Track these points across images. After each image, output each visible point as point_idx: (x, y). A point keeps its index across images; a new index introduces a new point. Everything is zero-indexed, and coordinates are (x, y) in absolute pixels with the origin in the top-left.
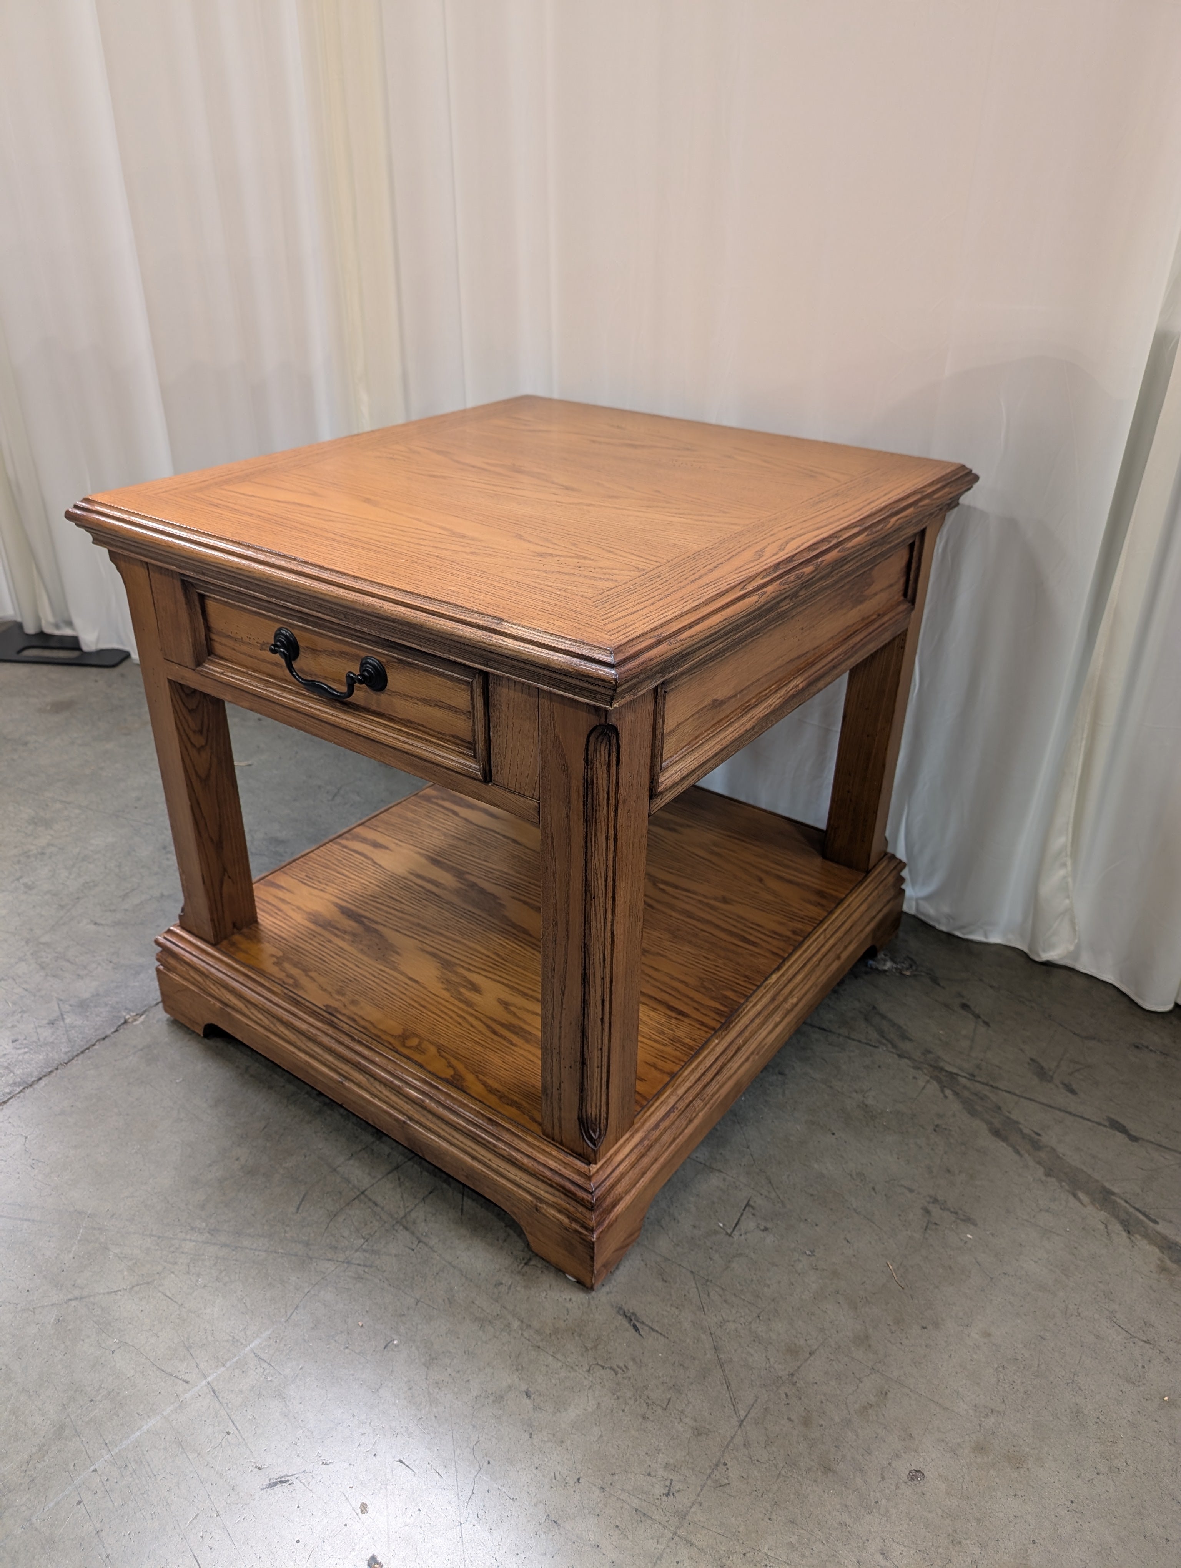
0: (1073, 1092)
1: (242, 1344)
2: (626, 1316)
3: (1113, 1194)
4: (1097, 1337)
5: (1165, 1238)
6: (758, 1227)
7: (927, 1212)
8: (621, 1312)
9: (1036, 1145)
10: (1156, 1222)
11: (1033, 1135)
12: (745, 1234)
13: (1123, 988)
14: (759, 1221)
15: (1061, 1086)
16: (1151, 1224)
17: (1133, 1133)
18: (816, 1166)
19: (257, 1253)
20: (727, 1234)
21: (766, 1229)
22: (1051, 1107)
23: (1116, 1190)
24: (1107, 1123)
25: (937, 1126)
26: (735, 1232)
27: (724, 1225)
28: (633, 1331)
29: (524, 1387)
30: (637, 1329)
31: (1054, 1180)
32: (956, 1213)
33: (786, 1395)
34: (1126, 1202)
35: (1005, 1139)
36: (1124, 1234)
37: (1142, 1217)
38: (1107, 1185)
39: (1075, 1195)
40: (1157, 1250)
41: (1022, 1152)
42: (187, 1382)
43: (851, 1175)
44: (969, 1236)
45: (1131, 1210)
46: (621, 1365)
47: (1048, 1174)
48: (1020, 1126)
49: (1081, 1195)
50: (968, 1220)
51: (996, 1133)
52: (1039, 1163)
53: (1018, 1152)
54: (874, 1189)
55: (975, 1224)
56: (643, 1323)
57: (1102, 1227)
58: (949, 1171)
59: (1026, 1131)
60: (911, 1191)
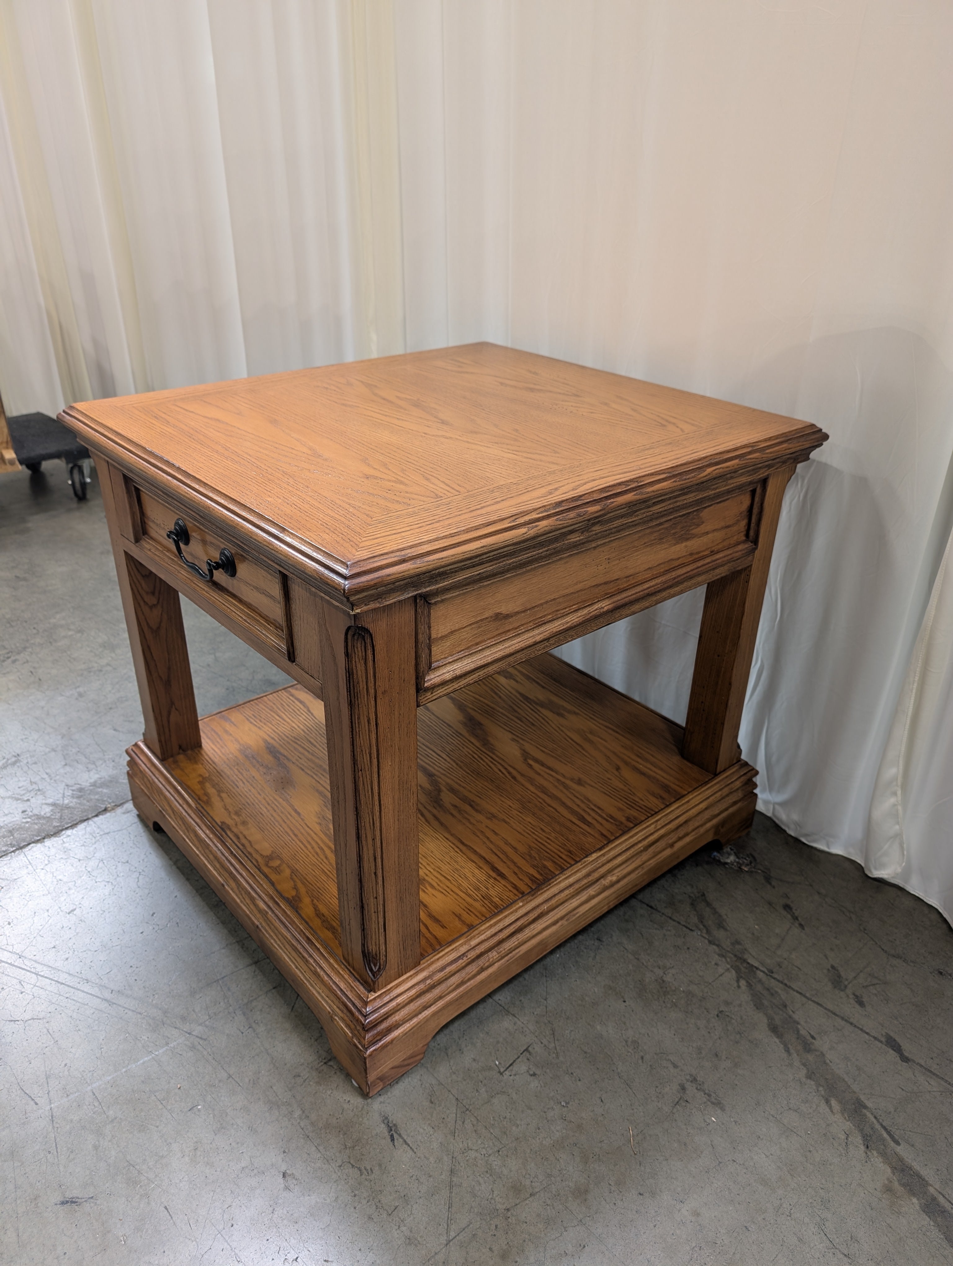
0: (861, 1004)
1: (87, 1082)
2: (388, 1126)
3: (865, 1107)
4: (800, 1240)
5: (901, 1160)
6: (528, 1071)
7: (683, 1088)
8: (386, 1122)
9: (807, 1047)
10: (898, 1143)
11: (809, 1037)
12: (515, 1075)
13: (946, 915)
14: (531, 1066)
15: (851, 996)
16: (892, 1144)
17: (906, 1054)
18: (598, 1027)
19: (126, 1011)
20: (499, 1072)
21: (534, 1075)
22: (834, 1014)
23: (869, 1104)
24: (883, 1039)
25: (721, 1012)
26: (507, 1072)
27: (500, 1063)
28: (389, 1140)
29: (283, 1168)
30: (393, 1139)
31: (813, 1083)
32: (709, 1095)
33: (496, 1226)
34: (875, 1117)
35: (780, 1036)
36: (862, 1148)
37: (885, 1135)
38: (862, 1098)
39: (827, 1102)
40: (889, 1170)
41: (792, 1051)
42: (36, 1104)
43: (626, 1042)
44: (713, 1119)
45: (878, 1126)
46: (368, 1168)
47: (809, 1077)
48: (799, 1027)
49: (833, 1102)
50: (718, 1104)
51: (774, 1029)
52: (804, 1065)
53: (787, 1050)
54: (642, 1058)
55: (723, 1109)
56: (400, 1135)
57: (843, 1137)
58: (717, 1055)
59: (803, 1032)
60: (675, 1066)
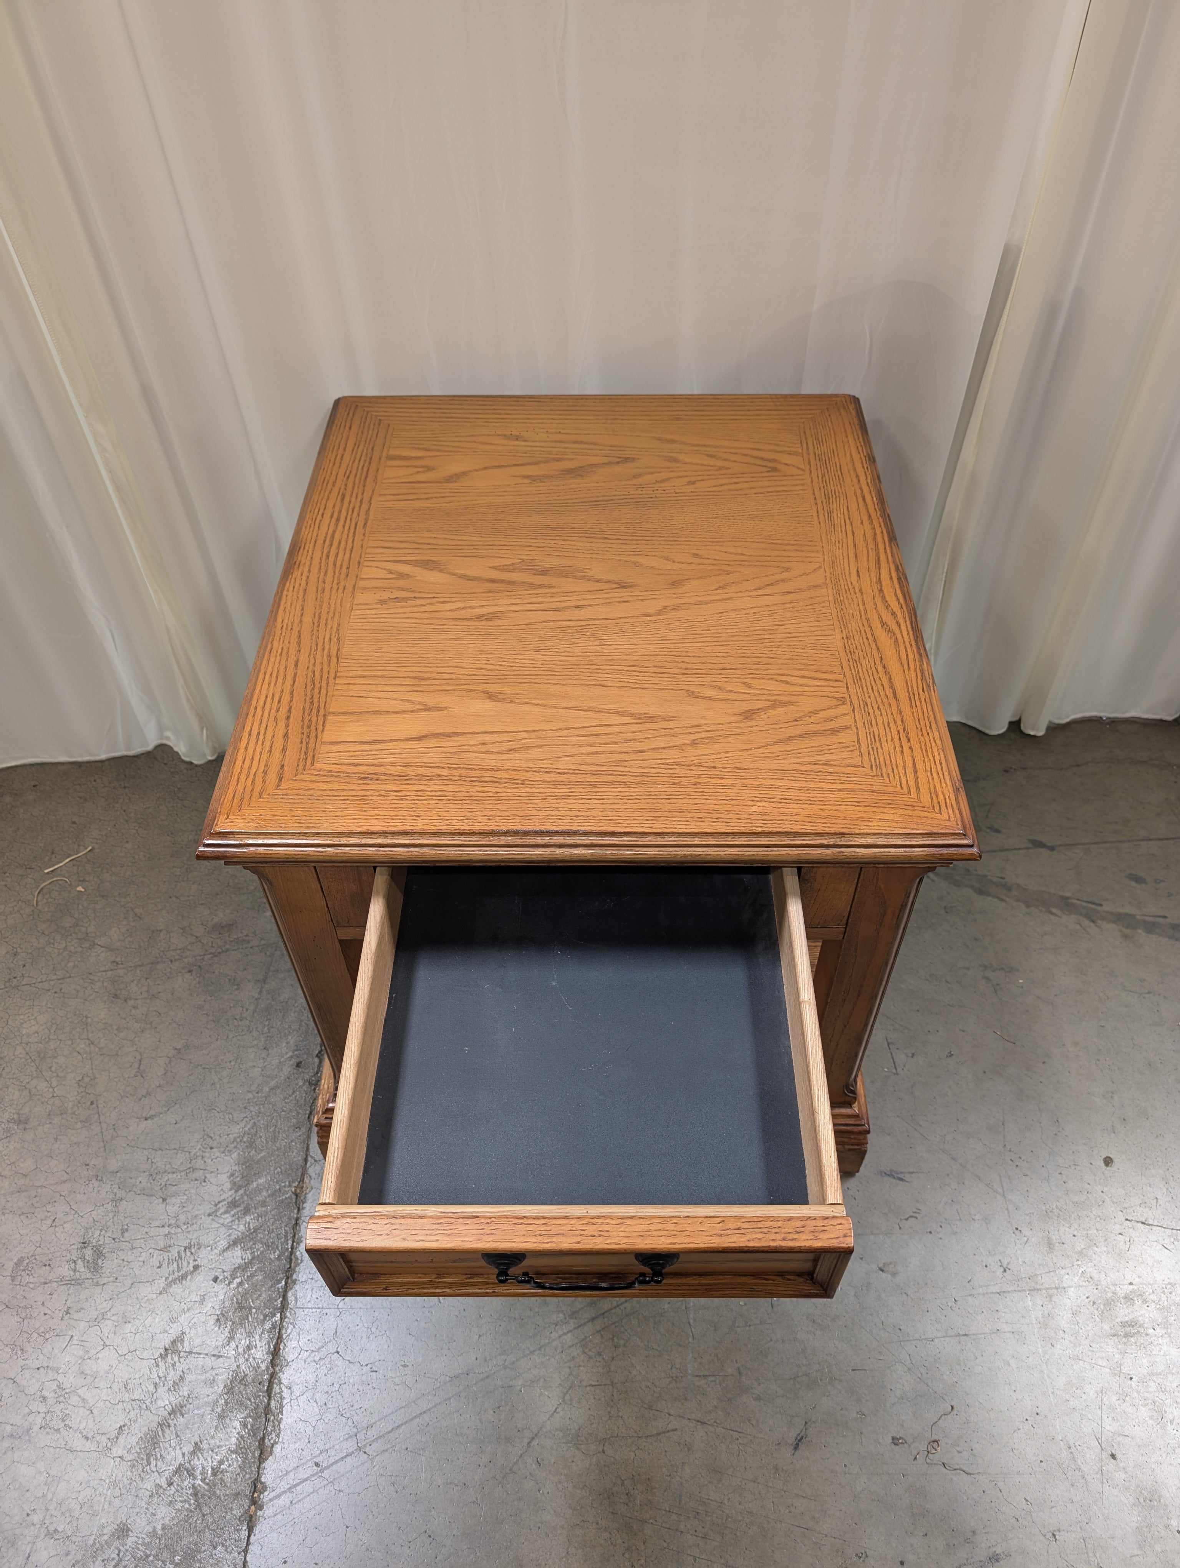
0: (997, 831)
1: (682, 1377)
2: (889, 1175)
3: (1068, 898)
4: (1126, 1006)
5: (1112, 913)
6: (907, 1056)
7: (987, 979)
8: (883, 1174)
9: (1006, 887)
10: (1101, 905)
11: (1001, 880)
12: (904, 1066)
14: (905, 1051)
15: (988, 830)
16: (1099, 908)
17: (1049, 844)
18: (903, 986)
20: (894, 1074)
21: (913, 1055)
22: (994, 851)
23: (1068, 894)
24: (1030, 845)
25: (945, 908)
26: (899, 1070)
27: (887, 1068)
28: (901, 1182)
29: (875, 1267)
30: (901, 1179)
31: (1033, 908)
32: (1002, 969)
33: (1011, 1160)
34: (1078, 900)
35: (988, 894)
36: (1092, 924)
37: (1093, 906)
38: (1061, 893)
39: (1051, 913)
40: (1114, 925)
41: (1004, 898)
42: (675, 1430)
43: (927, 980)
44: (1021, 981)
45: (1085, 904)
46: (915, 1210)
47: (1028, 907)
48: (989, 878)
49: (1054, 910)
50: (1012, 970)
51: (980, 892)
52: (1018, 901)
53: (1001, 900)
54: (947, 981)
55: (1017, 970)
56: (902, 1173)
57: (1078, 927)
58: (976, 939)
59: (995, 880)
60: (968, 969)
